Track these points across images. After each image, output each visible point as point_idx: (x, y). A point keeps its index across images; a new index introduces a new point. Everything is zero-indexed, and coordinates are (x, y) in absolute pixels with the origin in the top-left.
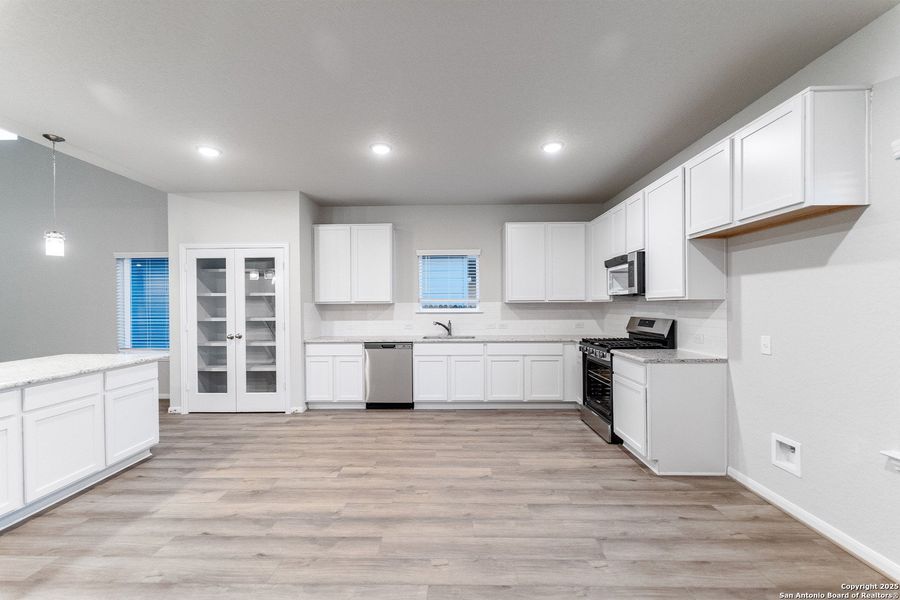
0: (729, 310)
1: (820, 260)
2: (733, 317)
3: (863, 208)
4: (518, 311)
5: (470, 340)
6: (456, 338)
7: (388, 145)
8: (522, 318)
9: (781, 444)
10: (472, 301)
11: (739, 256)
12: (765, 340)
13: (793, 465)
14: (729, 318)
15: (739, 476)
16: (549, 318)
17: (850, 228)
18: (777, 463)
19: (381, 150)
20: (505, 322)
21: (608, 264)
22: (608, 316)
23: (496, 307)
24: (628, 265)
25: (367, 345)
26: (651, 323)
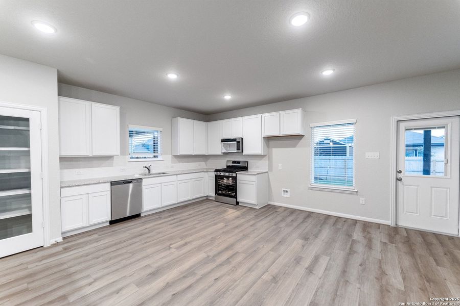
0: (269, 158)
1: (294, 146)
2: (270, 160)
3: (304, 136)
4: (178, 159)
5: (160, 174)
6: (152, 174)
7: (176, 74)
8: (179, 162)
9: (284, 191)
10: (155, 154)
11: (272, 143)
12: (280, 165)
13: (287, 195)
14: (269, 160)
15: (272, 203)
16: (188, 162)
17: (301, 140)
18: (284, 196)
19: (172, 76)
20: (173, 164)
21: (222, 141)
22: (210, 160)
23: (169, 157)
24: (236, 142)
25: (112, 183)
26: (239, 162)
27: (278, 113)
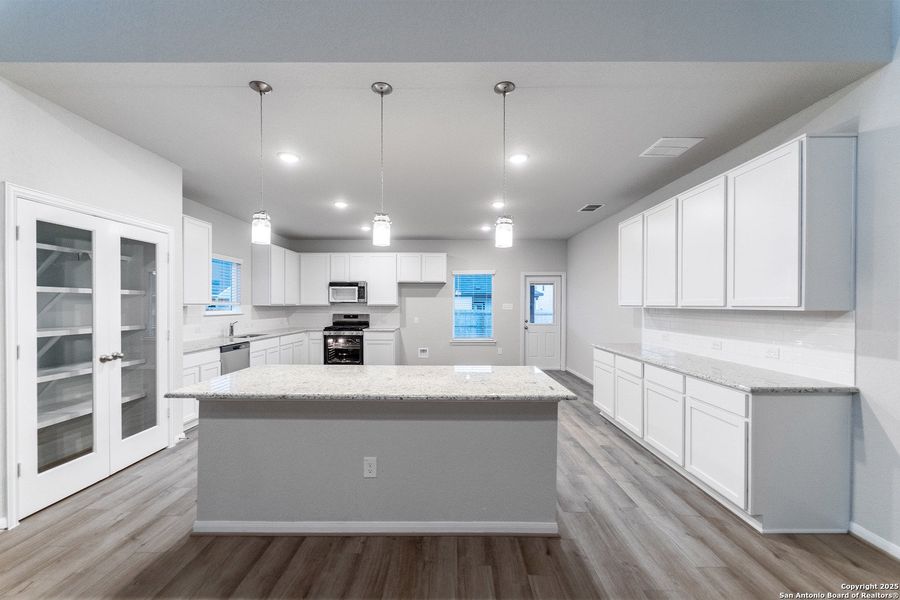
0: (402, 310)
3: (445, 284)
12: (416, 319)
21: (332, 284)
23: (248, 310)
24: (357, 288)
25: (223, 349)
26: (356, 316)
27: (418, 254)
